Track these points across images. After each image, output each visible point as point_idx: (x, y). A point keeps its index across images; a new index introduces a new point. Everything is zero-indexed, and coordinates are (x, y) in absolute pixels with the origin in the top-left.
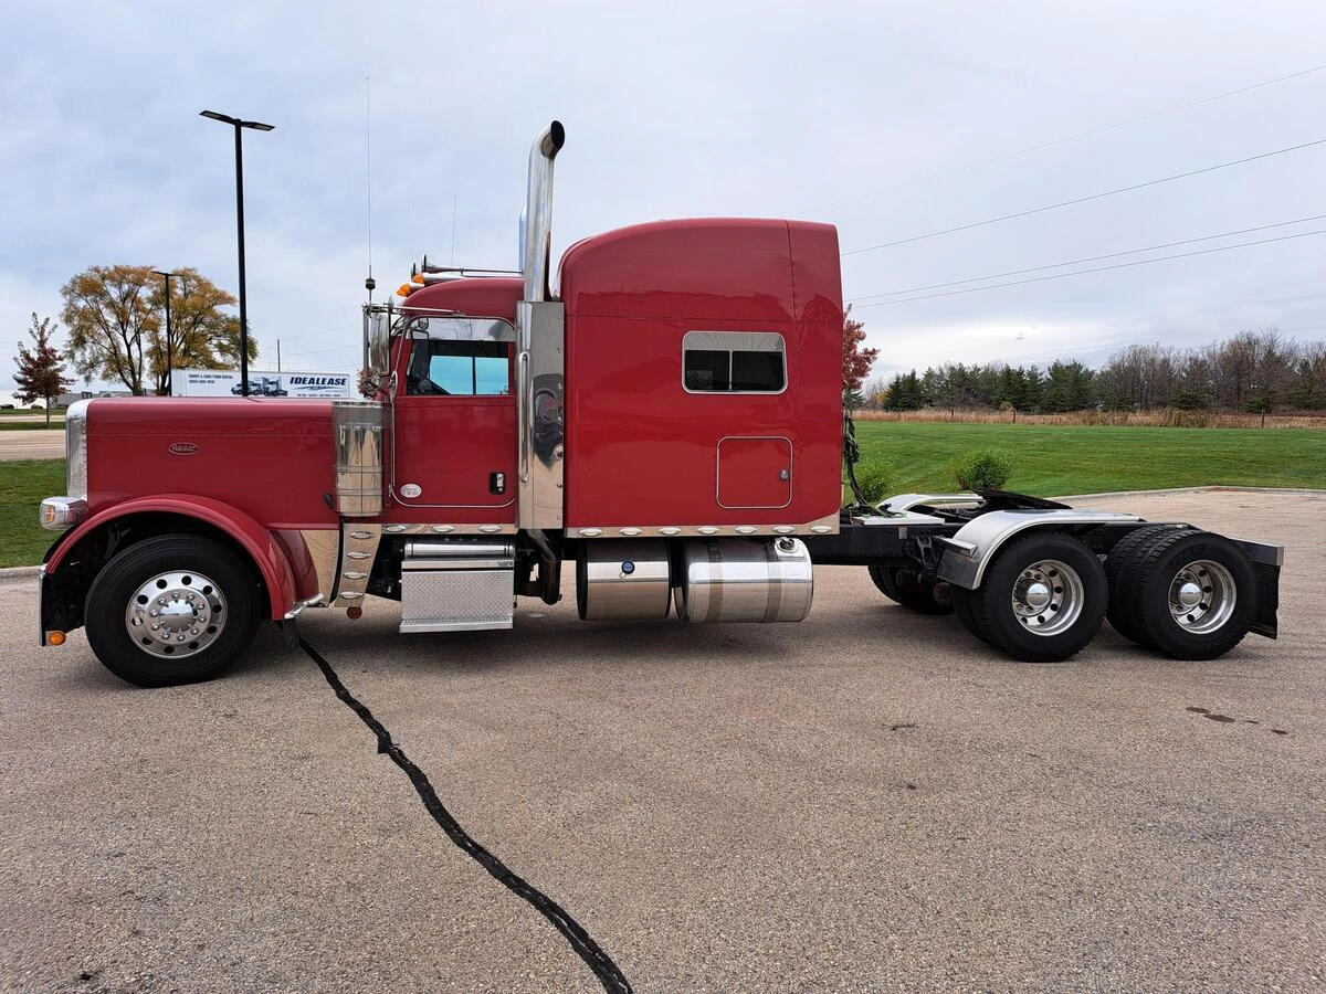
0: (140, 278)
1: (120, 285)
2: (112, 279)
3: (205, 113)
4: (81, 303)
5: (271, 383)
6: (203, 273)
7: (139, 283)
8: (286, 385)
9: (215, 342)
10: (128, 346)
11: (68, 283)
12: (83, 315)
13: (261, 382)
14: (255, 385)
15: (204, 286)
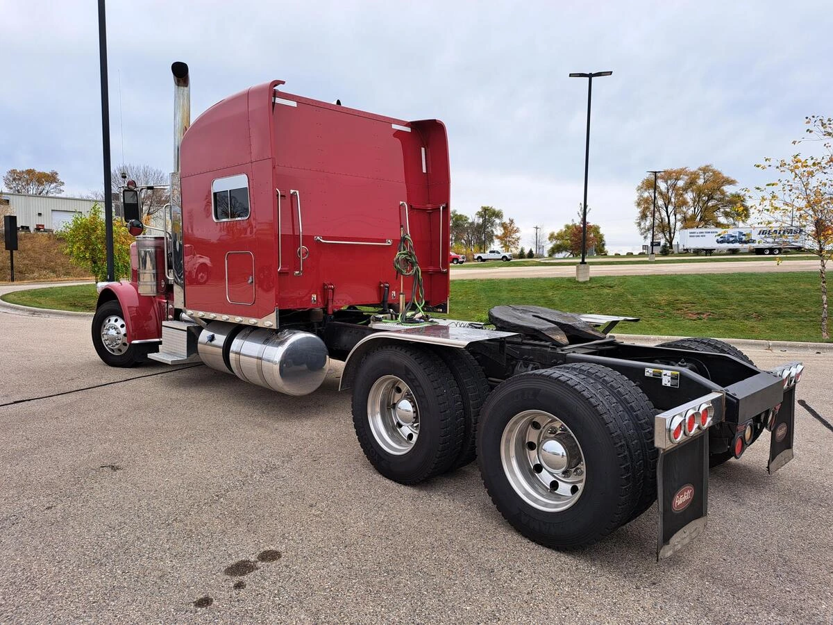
0: (678, 175)
1: (666, 182)
2: (662, 178)
3: (571, 75)
4: (646, 195)
5: (744, 235)
6: (716, 167)
7: (677, 179)
8: (755, 236)
9: (722, 210)
10: (668, 217)
11: (640, 184)
12: (646, 201)
13: (737, 235)
14: (733, 237)
15: (716, 174)
